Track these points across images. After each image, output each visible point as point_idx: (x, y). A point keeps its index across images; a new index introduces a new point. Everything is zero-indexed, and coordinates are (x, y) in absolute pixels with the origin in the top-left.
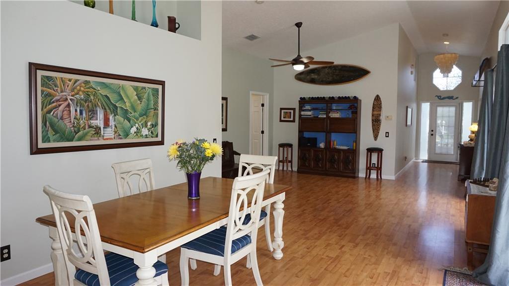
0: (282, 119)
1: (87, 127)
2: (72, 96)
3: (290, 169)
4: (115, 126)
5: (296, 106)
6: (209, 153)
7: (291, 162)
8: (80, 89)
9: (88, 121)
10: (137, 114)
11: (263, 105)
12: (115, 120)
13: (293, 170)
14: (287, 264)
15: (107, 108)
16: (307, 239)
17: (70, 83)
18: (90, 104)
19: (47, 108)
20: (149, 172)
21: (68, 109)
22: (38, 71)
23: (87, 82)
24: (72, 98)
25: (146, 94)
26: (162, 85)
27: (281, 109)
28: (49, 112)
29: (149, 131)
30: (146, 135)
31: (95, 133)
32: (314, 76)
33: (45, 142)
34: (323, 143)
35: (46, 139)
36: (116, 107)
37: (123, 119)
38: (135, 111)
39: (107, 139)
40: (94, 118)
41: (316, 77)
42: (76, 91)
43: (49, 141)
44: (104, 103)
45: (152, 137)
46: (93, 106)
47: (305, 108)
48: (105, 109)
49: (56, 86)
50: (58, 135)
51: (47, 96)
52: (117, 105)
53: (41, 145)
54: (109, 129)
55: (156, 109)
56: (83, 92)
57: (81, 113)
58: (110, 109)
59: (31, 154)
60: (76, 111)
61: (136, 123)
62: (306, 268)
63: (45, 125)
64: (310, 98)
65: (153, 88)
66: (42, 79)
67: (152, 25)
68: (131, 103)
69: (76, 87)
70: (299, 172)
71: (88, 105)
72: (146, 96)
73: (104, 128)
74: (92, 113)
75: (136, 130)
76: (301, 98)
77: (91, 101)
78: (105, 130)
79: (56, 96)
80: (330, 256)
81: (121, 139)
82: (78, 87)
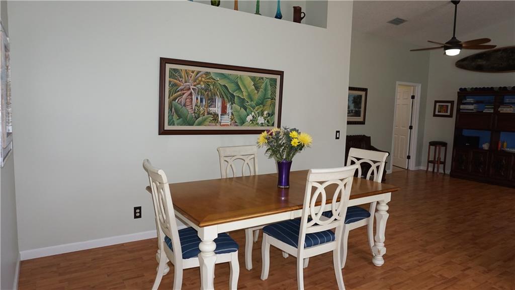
0: (437, 113)
1: (206, 114)
2: (194, 86)
3: (441, 171)
4: (232, 114)
5: (455, 98)
6: (295, 143)
7: (444, 163)
8: (201, 80)
9: (207, 108)
10: (253, 104)
11: (413, 97)
12: (232, 108)
13: (446, 173)
14: (385, 272)
15: (225, 97)
16: (425, 251)
17: (193, 74)
18: (209, 93)
19: (173, 96)
20: (254, 158)
21: (190, 97)
22: (166, 64)
23: (207, 74)
24: (195, 87)
25: (264, 84)
26: (280, 75)
27: (436, 102)
28: (174, 99)
29: (265, 120)
30: (262, 123)
31: (213, 120)
32: (480, 62)
33: (170, 125)
34: (487, 144)
35: (171, 123)
36: (234, 96)
37: (240, 108)
38: (252, 101)
39: (224, 125)
40: (213, 106)
41: (484, 63)
42: (198, 81)
43: (174, 125)
44: (222, 92)
45: (268, 126)
46: (212, 95)
47: (465, 101)
48: (223, 98)
49: (181, 78)
50: (181, 119)
51: (173, 85)
52: (234, 94)
53: (167, 127)
54: (226, 117)
55: (273, 99)
56: (204, 82)
57: (201, 101)
58: (227, 98)
59: (159, 134)
60: (197, 99)
61: (252, 112)
62: (406, 282)
63: (171, 110)
64: (472, 88)
65: (271, 79)
66: (170, 71)
67: (276, 17)
68: (248, 92)
69: (198, 77)
70: (451, 175)
71: (208, 94)
72: (263, 86)
73: (221, 115)
74: (211, 102)
75: (251, 118)
76: (461, 89)
77: (210, 91)
78: (223, 116)
79: (180, 85)
80: (445, 276)
81: (237, 126)
82: (200, 78)
